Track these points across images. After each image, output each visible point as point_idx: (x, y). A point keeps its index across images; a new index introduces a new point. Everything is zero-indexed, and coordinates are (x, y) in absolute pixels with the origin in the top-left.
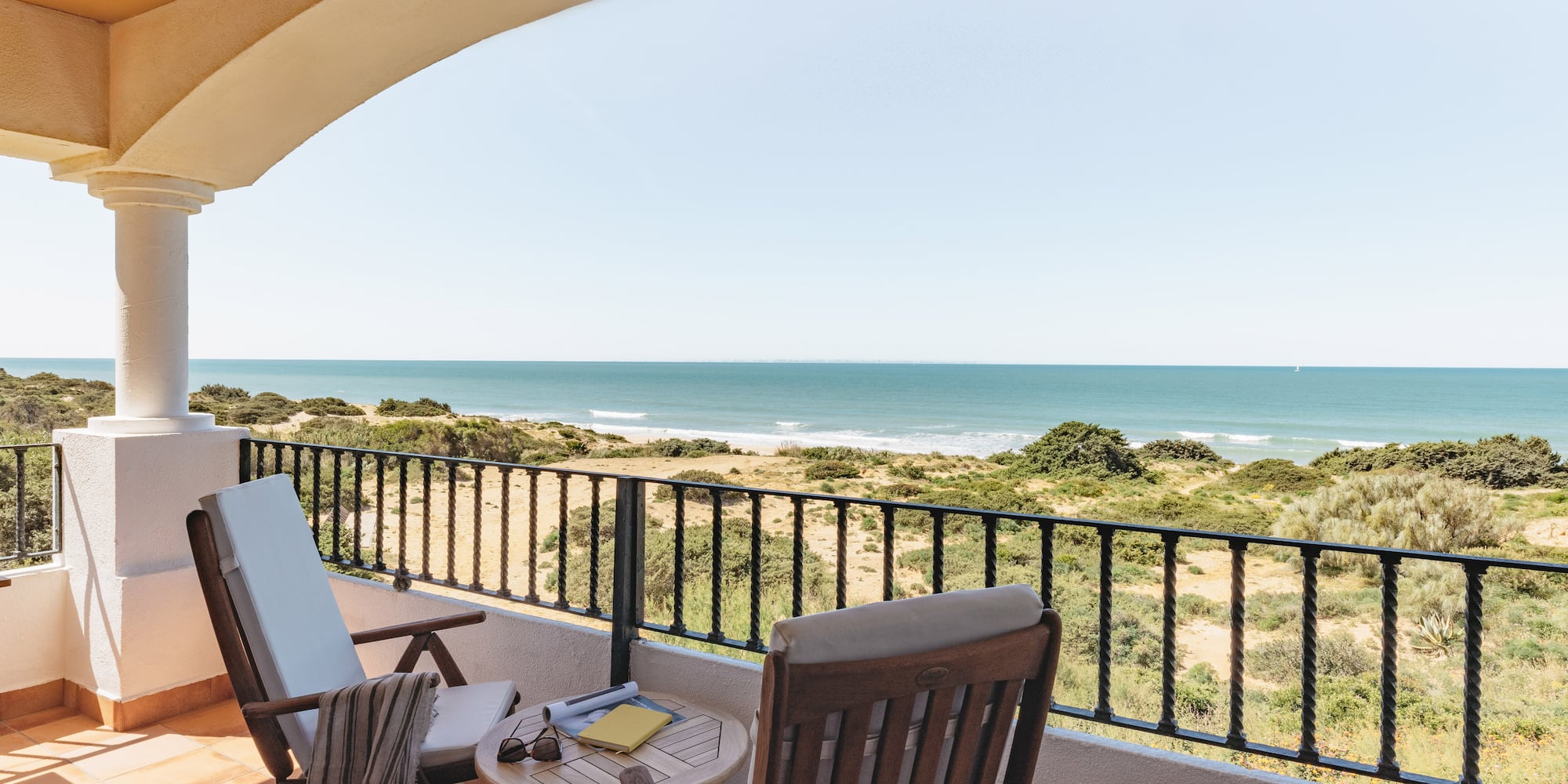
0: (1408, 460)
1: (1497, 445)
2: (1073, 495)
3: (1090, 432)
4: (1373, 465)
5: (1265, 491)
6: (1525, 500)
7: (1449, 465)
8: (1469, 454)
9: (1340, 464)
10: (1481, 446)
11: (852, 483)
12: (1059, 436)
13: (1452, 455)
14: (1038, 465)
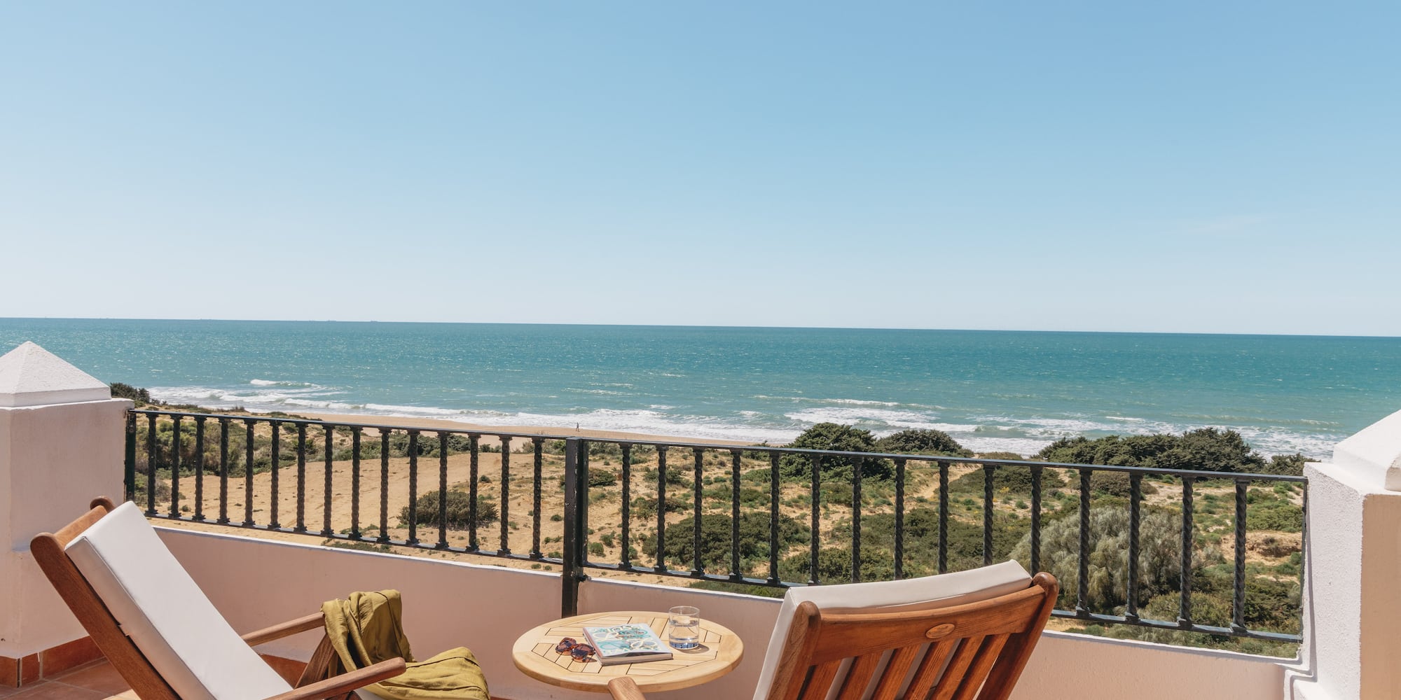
0: (1124, 453)
1: (1200, 438)
2: (826, 502)
3: (843, 434)
4: (1096, 456)
5: (1002, 494)
6: (1221, 500)
7: (1160, 457)
8: (1175, 447)
9: (1067, 456)
10: (1186, 439)
11: (609, 493)
12: (813, 438)
13: (1162, 449)
14: (792, 468)
